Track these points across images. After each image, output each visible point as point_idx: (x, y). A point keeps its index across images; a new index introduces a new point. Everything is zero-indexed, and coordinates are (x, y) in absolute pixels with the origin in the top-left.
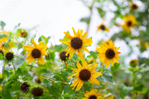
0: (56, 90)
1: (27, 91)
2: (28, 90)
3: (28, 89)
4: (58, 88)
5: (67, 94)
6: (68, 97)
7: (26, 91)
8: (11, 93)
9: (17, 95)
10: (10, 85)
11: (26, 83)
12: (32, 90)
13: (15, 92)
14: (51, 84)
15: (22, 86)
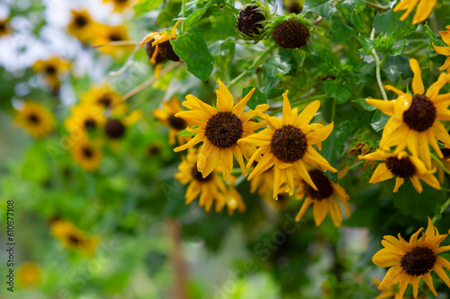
0: (351, 29)
1: (257, 33)
2: (260, 30)
3: (261, 26)
4: (356, 21)
5: (385, 36)
6: (390, 47)
7: (254, 35)
8: (210, 45)
9: (228, 51)
10: (205, 20)
11: (255, 7)
12: (274, 28)
13: (221, 42)
14: (335, 10)
15: (240, 20)
